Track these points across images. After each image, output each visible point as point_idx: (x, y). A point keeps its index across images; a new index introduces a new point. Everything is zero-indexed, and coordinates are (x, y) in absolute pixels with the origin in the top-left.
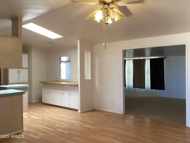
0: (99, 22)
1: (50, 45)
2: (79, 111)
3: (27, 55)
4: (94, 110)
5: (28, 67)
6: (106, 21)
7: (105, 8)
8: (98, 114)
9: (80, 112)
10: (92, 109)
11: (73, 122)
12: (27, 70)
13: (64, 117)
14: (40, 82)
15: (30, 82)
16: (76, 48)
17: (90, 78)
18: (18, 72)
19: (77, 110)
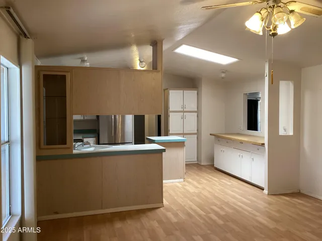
0: (261, 34)
1: (223, 75)
2: (266, 191)
3: (196, 92)
4: (298, 194)
5: (196, 110)
6: (271, 30)
7: (270, 7)
8: (301, 202)
9: (267, 193)
10: (296, 191)
11: (243, 209)
12: (196, 114)
13: (234, 197)
14: (211, 134)
15: (198, 133)
16: (263, 77)
17: (291, 133)
18: (183, 118)
19: (263, 189)
